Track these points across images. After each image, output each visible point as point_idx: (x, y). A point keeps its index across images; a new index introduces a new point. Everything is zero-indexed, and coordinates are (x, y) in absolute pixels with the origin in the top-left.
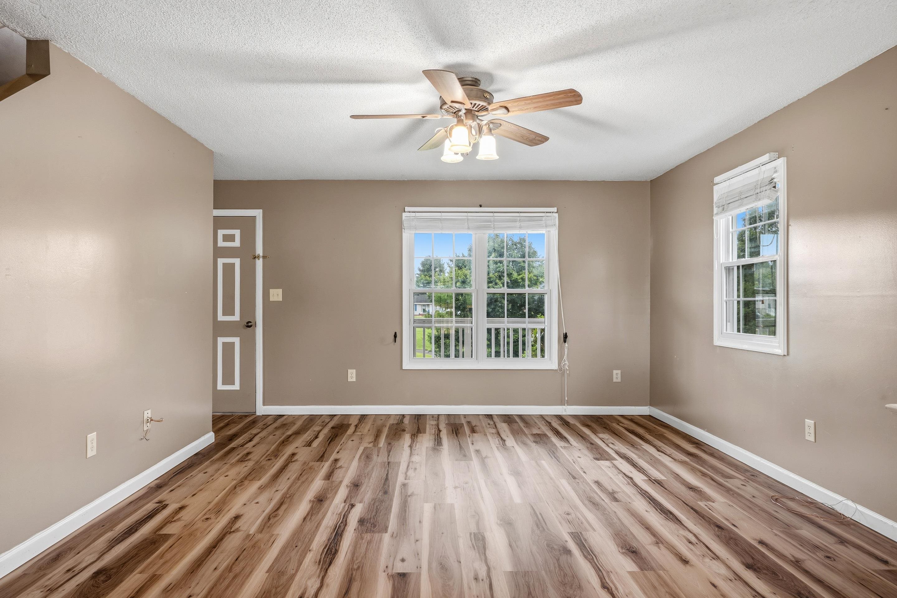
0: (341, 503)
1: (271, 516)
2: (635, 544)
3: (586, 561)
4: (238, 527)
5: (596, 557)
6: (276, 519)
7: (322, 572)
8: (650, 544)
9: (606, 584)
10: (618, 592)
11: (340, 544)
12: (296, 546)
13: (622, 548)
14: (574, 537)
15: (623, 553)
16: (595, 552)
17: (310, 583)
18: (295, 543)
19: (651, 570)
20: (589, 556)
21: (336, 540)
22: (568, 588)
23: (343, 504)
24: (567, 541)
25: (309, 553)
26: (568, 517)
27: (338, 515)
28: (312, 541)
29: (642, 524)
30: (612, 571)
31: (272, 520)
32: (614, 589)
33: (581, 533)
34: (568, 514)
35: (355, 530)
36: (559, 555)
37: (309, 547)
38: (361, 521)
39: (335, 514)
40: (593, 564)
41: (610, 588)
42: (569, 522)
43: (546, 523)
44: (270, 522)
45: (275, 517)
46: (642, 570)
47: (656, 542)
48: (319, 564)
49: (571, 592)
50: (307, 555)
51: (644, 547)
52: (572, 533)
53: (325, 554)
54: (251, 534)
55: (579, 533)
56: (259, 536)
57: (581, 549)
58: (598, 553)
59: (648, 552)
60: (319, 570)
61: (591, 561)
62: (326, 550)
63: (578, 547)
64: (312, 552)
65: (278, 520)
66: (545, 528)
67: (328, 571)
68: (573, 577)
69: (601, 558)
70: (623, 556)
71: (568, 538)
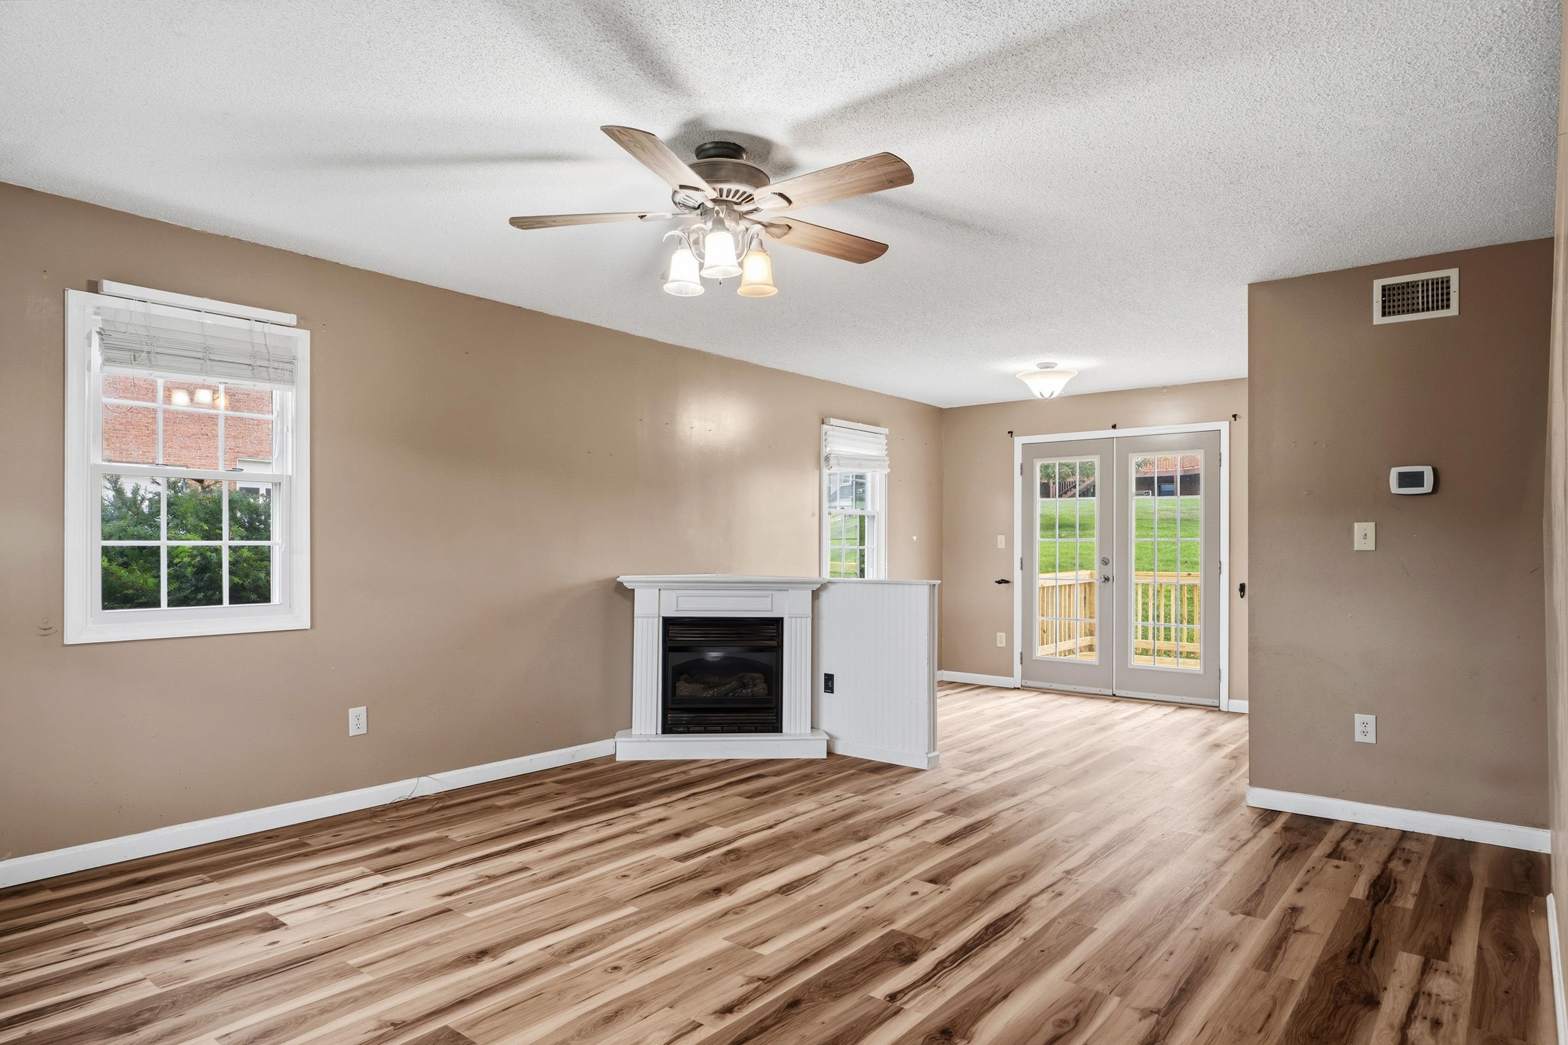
0: (909, 1009)
1: (1072, 1025)
4: (1143, 1021)
6: (1061, 1016)
7: (1021, 911)
11: (975, 936)
12: (1042, 951)
17: (1044, 904)
18: (1043, 955)
21: (977, 942)
23: (906, 1007)
25: (1028, 936)
27: (938, 985)
28: (1014, 951)
31: (1072, 1015)
35: (934, 949)
37: (1023, 944)
38: (911, 959)
39: (941, 989)
44: (1076, 1011)
45: (1064, 1022)
48: (1022, 919)
50: (1031, 934)
53: (1006, 928)
54: (1117, 995)
56: (1100, 987)
60: (1025, 913)
62: (1002, 933)
64: (1023, 936)
65: (1060, 1011)
67: (1014, 908)
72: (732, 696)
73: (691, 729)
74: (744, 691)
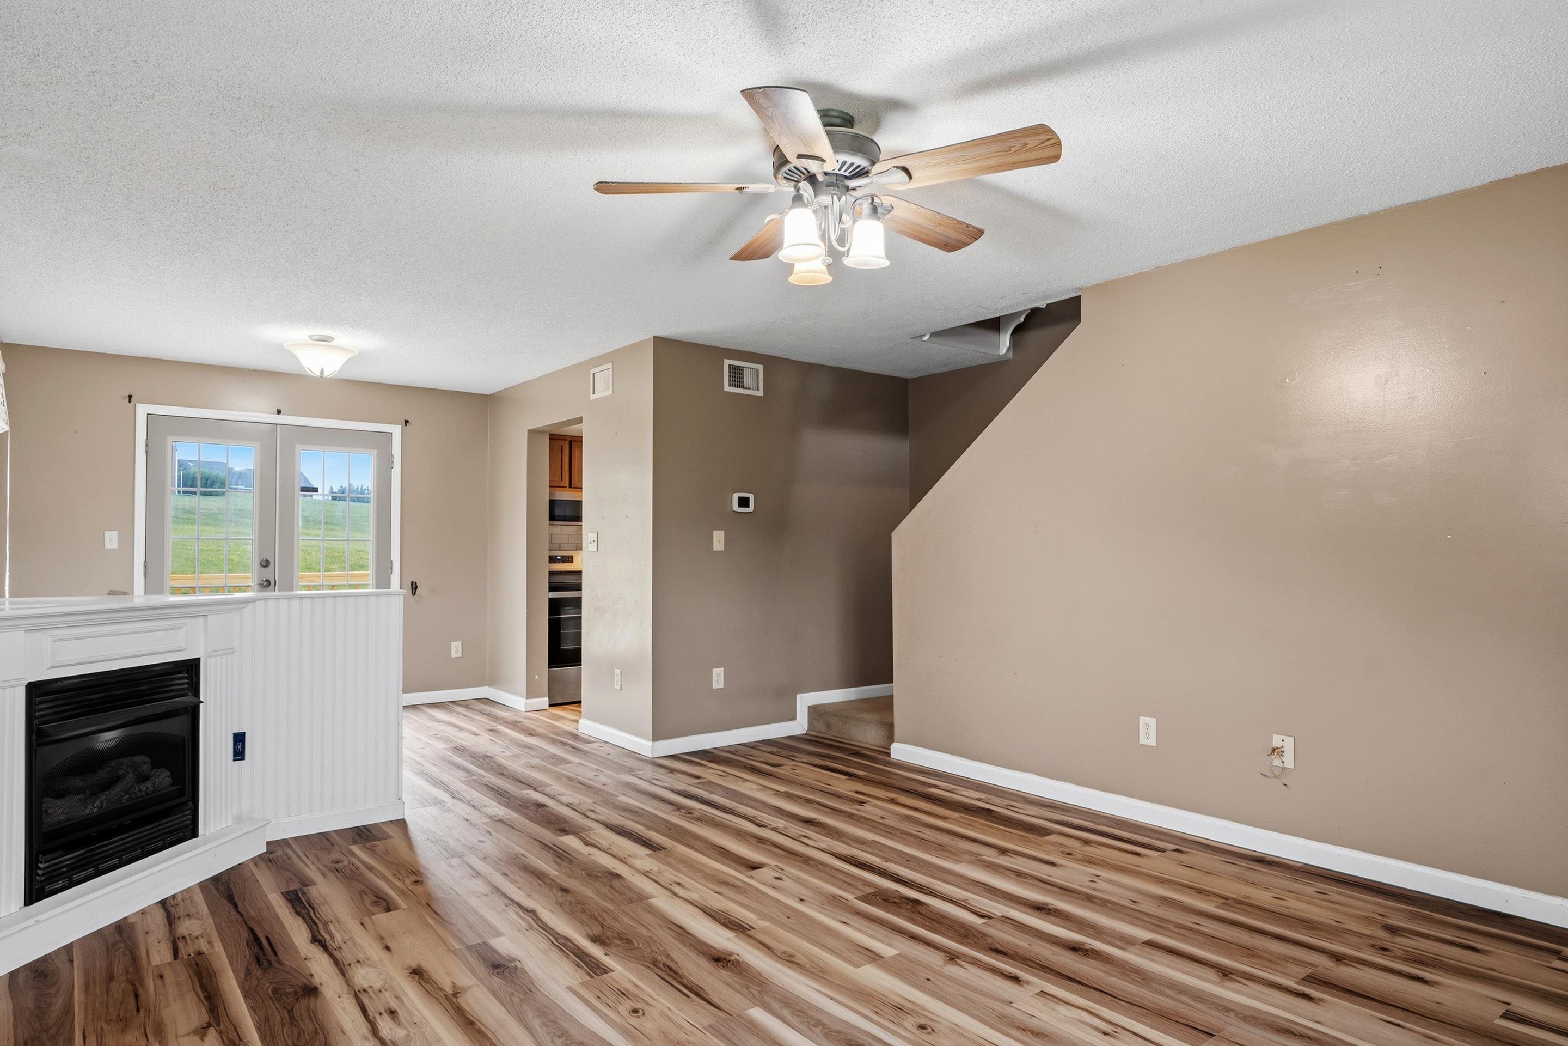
2: (496, 981)
3: (564, 934)
5: (553, 943)
8: (469, 987)
9: (531, 914)
10: (514, 911)
13: (516, 968)
14: (598, 967)
15: (513, 960)
16: (556, 950)
19: (471, 946)
20: (563, 941)
22: (573, 900)
24: (606, 954)
26: (632, 1004)
29: (480, 1031)
30: (526, 931)
32: (521, 913)
33: (592, 977)
34: (635, 1011)
36: (604, 932)
40: (554, 933)
41: (525, 912)
42: (623, 993)
43: (659, 976)
46: (485, 943)
47: (458, 995)
49: (568, 898)
51: (481, 980)
52: (606, 972)
55: (593, 975)
57: (579, 948)
58: (552, 950)
59: (473, 972)
61: (558, 936)
63: (585, 950)
66: (654, 968)
67: (827, 853)
68: (572, 912)
69: (544, 943)
70: (512, 956)
71: (608, 961)
72: (127, 800)
73: (75, 877)
74: (143, 787)
